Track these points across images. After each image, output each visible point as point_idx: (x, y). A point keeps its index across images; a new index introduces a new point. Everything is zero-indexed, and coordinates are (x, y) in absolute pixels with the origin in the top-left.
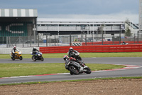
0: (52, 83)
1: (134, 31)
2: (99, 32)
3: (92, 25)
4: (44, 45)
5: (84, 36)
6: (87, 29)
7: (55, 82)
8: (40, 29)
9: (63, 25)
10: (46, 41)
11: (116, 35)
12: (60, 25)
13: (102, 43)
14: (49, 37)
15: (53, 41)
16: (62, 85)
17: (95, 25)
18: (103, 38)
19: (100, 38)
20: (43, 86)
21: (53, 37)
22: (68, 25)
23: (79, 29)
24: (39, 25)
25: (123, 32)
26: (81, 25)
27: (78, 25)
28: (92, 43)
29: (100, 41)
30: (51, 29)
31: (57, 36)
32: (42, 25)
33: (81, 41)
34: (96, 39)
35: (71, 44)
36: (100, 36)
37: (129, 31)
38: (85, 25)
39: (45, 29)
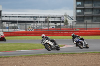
0: (12, 57)
1: (70, 22)
2: (46, 22)
3: (41, 17)
4: (7, 30)
5: (36, 24)
6: (38, 19)
7: (15, 57)
8: (4, 19)
9: (21, 17)
10: (8, 28)
11: (58, 24)
12: (18, 17)
13: (48, 29)
14: (10, 25)
15: (13, 28)
16: (20, 59)
17: (43, 17)
18: (49, 26)
19: (47, 26)
20: (5, 60)
21: (13, 25)
22: (24, 17)
23: (32, 19)
24: (3, 16)
25: (63, 22)
26: (33, 17)
27: (32, 17)
28: (41, 29)
29: (46, 28)
30: (12, 19)
31: (16, 25)
32: (6, 16)
33: (34, 28)
34: (44, 27)
35: (26, 30)
36: (47, 24)
37: (67, 21)
38: (36, 17)
39: (8, 19)
